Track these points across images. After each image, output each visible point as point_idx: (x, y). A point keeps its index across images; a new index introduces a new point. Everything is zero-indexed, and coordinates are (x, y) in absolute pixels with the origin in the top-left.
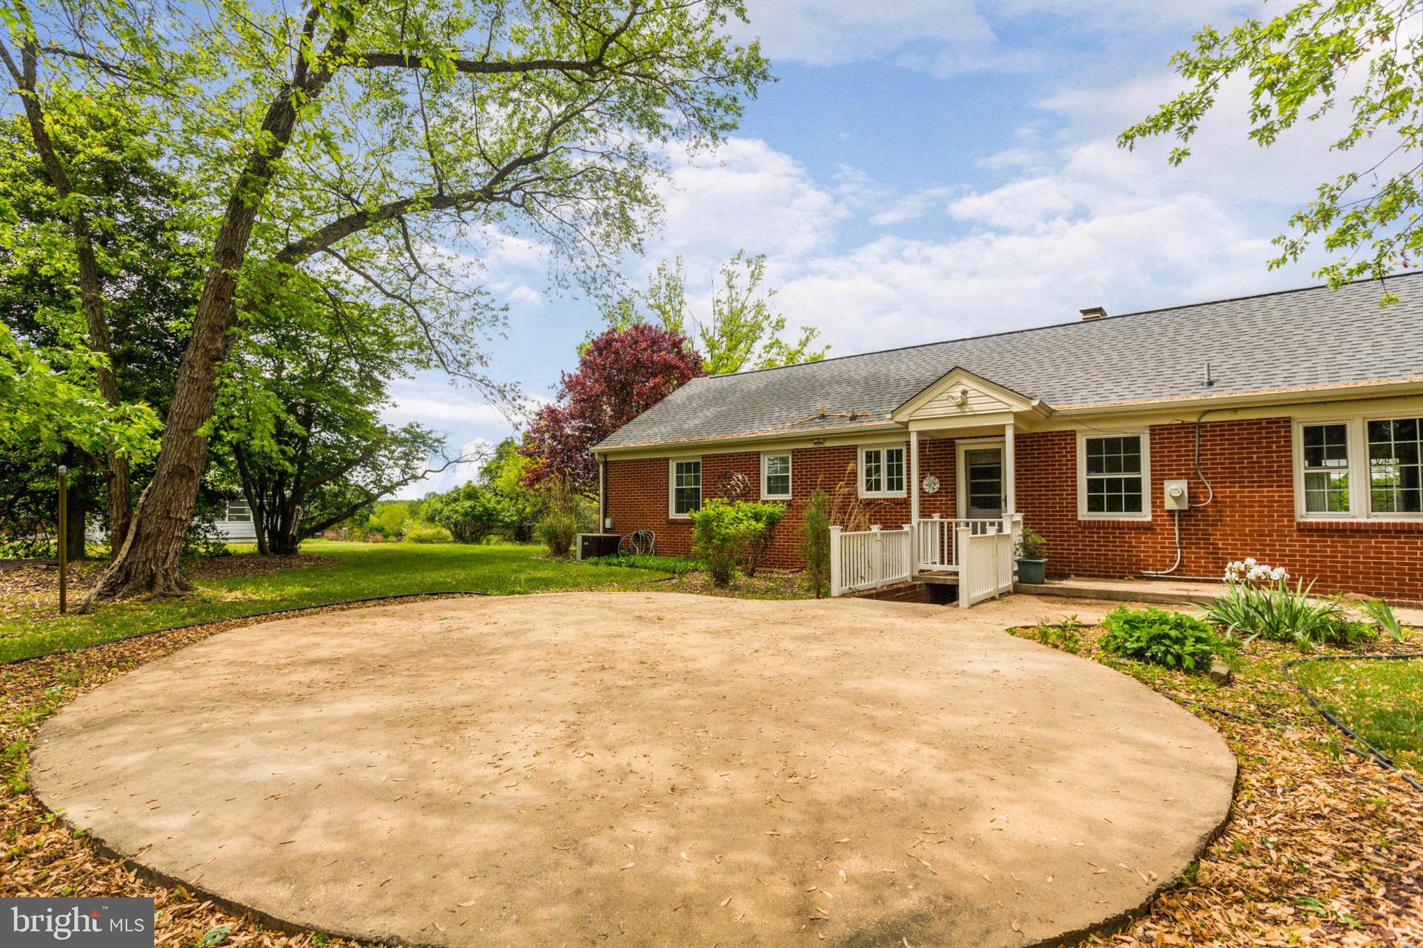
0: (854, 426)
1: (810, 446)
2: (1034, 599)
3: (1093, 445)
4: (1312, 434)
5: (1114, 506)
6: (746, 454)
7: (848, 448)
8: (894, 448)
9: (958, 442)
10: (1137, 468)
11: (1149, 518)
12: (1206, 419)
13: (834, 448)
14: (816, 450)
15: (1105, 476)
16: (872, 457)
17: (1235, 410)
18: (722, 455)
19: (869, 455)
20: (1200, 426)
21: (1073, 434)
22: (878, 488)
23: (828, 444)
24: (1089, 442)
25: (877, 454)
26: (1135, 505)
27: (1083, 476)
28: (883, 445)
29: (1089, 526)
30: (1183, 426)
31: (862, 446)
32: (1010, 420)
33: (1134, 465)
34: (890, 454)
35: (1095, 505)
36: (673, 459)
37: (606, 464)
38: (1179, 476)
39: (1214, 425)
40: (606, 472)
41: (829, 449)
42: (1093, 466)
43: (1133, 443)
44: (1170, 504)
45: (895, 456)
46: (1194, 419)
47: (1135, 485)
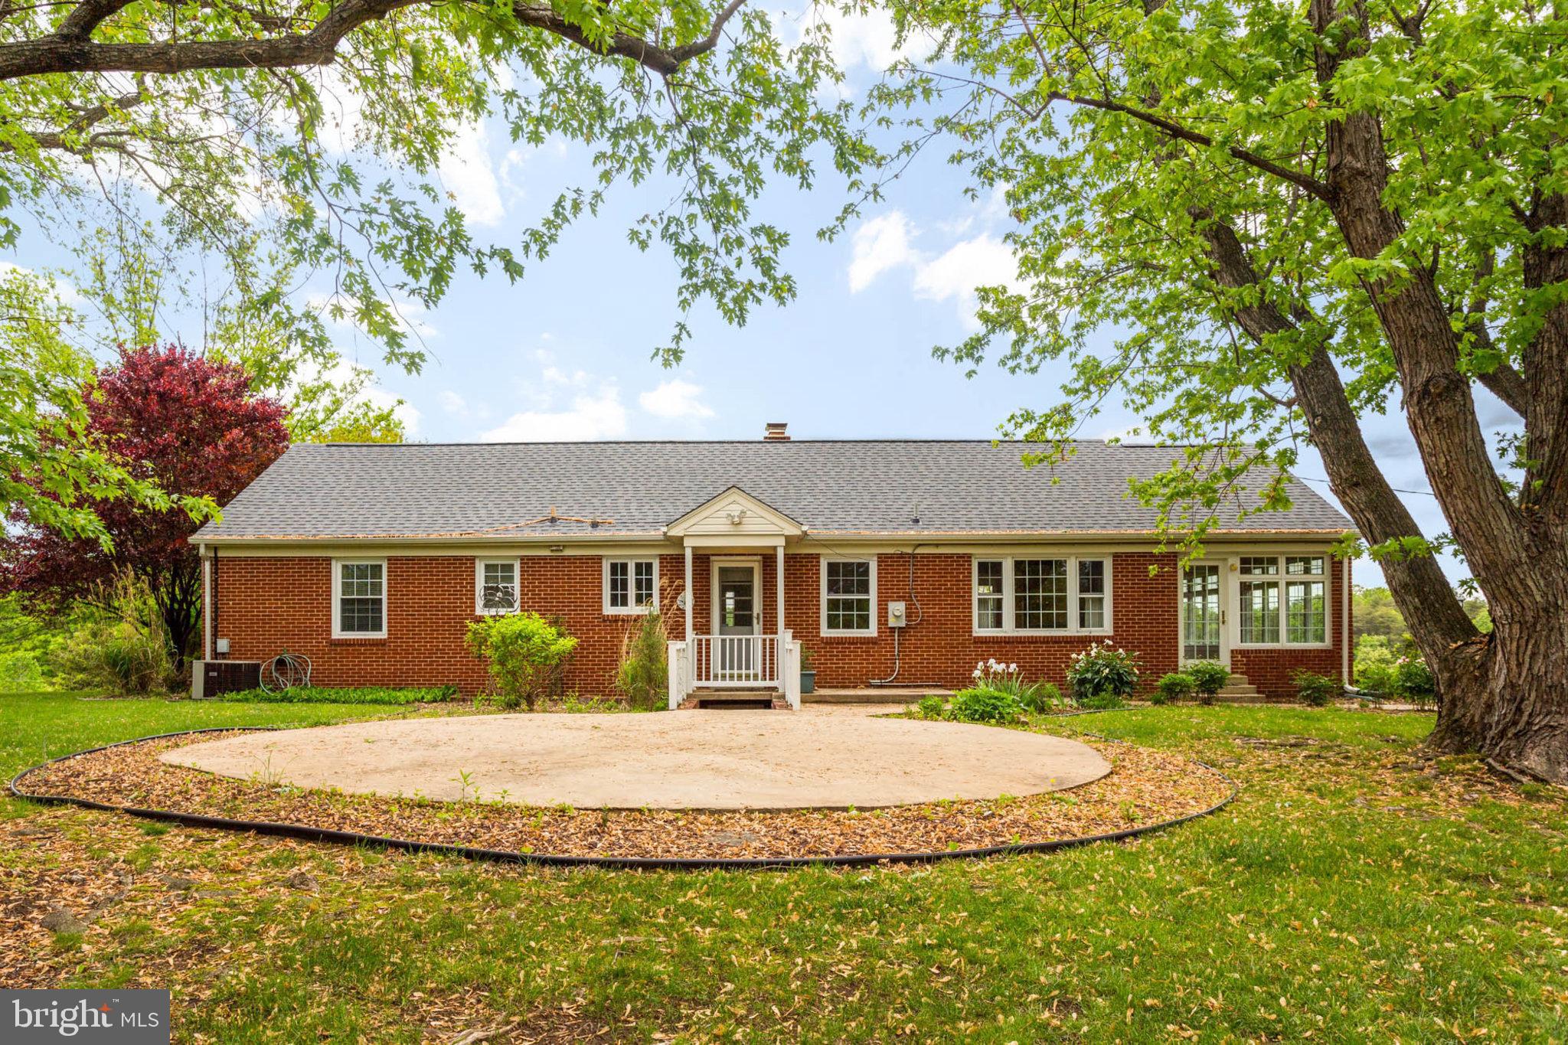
0: (600, 534)
1: (546, 553)
2: (815, 705)
3: (833, 568)
4: (983, 567)
5: (848, 625)
6: (456, 558)
7: (592, 558)
8: (644, 561)
9: (712, 558)
10: (867, 591)
11: (875, 635)
12: (919, 551)
13: (575, 558)
14: (552, 558)
15: (841, 597)
16: (619, 569)
17: (937, 545)
18: (420, 558)
19: (614, 567)
20: (914, 556)
21: (818, 556)
22: (624, 603)
23: (568, 552)
24: (830, 565)
25: (624, 566)
26: (864, 623)
27: (824, 596)
28: (631, 557)
29: (831, 642)
30: (902, 555)
31: (608, 557)
32: (781, 542)
33: (864, 587)
34: (638, 566)
35: (832, 623)
36: (338, 559)
37: (216, 561)
38: (899, 599)
39: (923, 556)
40: (215, 571)
41: (568, 558)
42: (832, 587)
43: (863, 569)
44: (892, 622)
45: (644, 569)
46: (909, 550)
47: (864, 605)
